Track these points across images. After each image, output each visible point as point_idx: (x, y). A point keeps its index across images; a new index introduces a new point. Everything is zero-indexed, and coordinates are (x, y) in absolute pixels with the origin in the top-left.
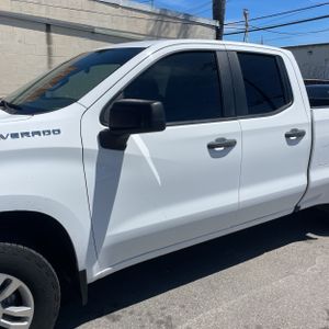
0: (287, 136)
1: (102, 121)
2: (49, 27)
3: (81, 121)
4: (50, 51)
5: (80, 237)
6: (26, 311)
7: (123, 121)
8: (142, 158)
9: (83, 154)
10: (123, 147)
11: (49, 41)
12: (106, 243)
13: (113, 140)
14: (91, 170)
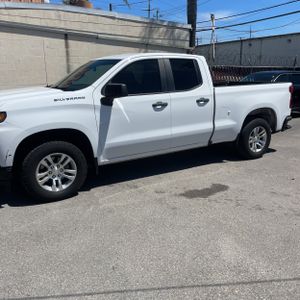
0: (198, 101)
1: (102, 93)
2: (66, 36)
3: (93, 93)
4: (67, 53)
5: (94, 141)
6: (74, 171)
7: (111, 93)
8: (120, 109)
9: (95, 107)
10: (111, 105)
11: (67, 46)
12: (106, 147)
13: (107, 102)
14: (98, 114)
